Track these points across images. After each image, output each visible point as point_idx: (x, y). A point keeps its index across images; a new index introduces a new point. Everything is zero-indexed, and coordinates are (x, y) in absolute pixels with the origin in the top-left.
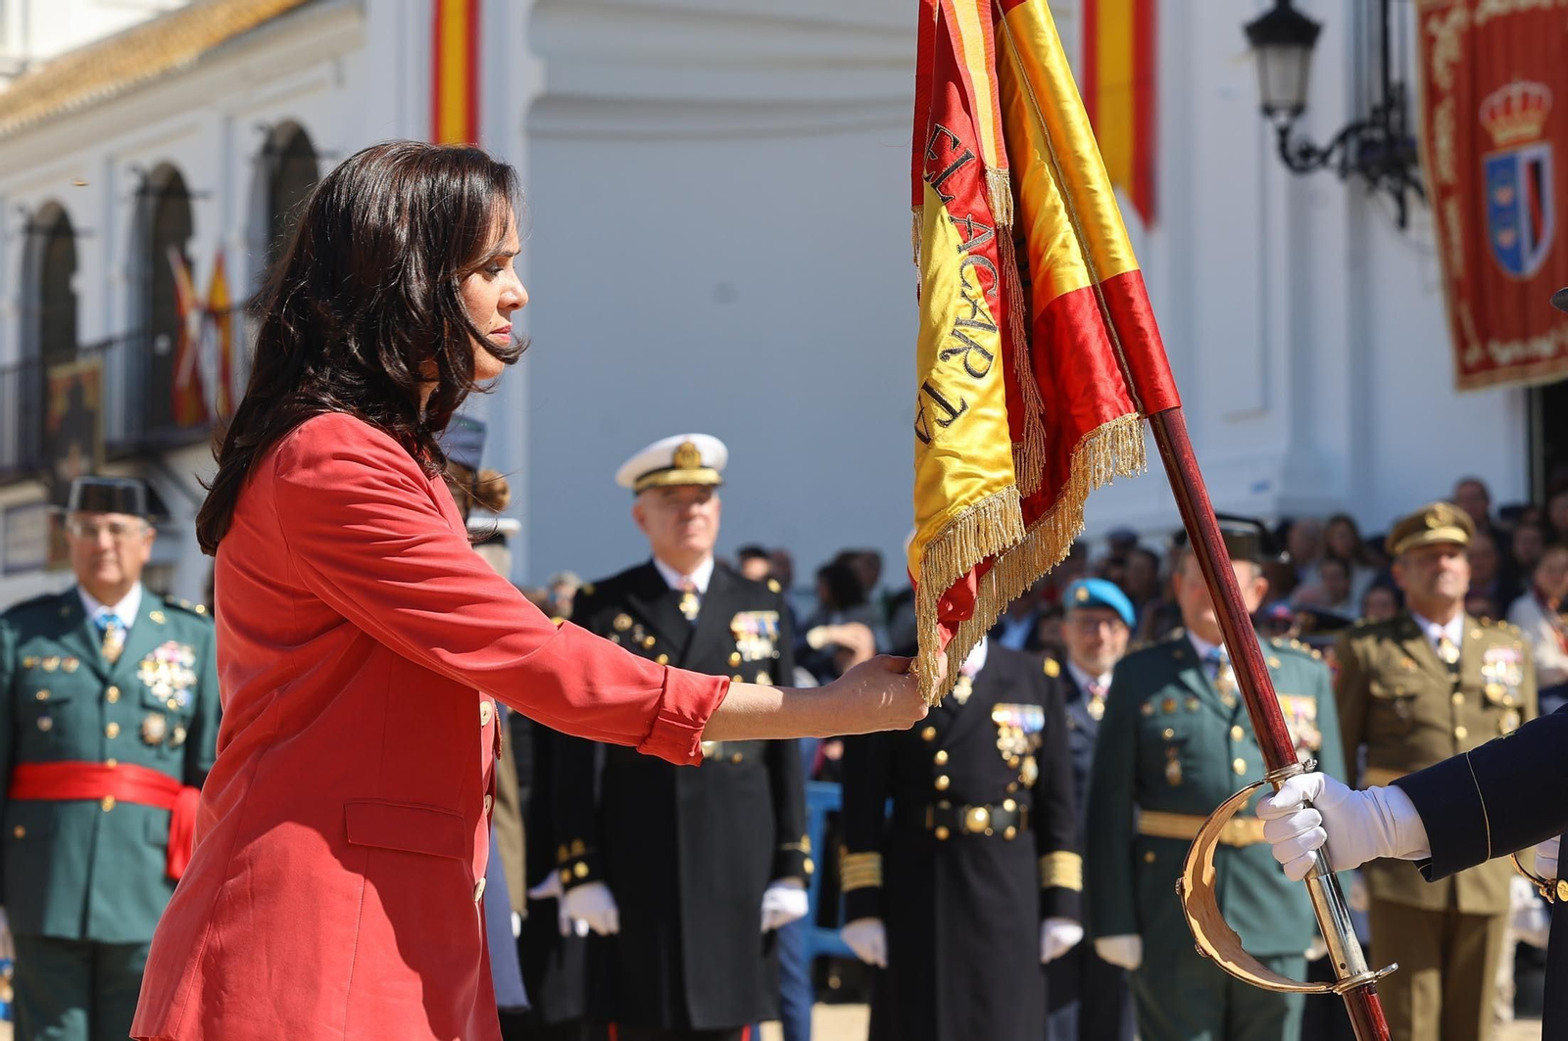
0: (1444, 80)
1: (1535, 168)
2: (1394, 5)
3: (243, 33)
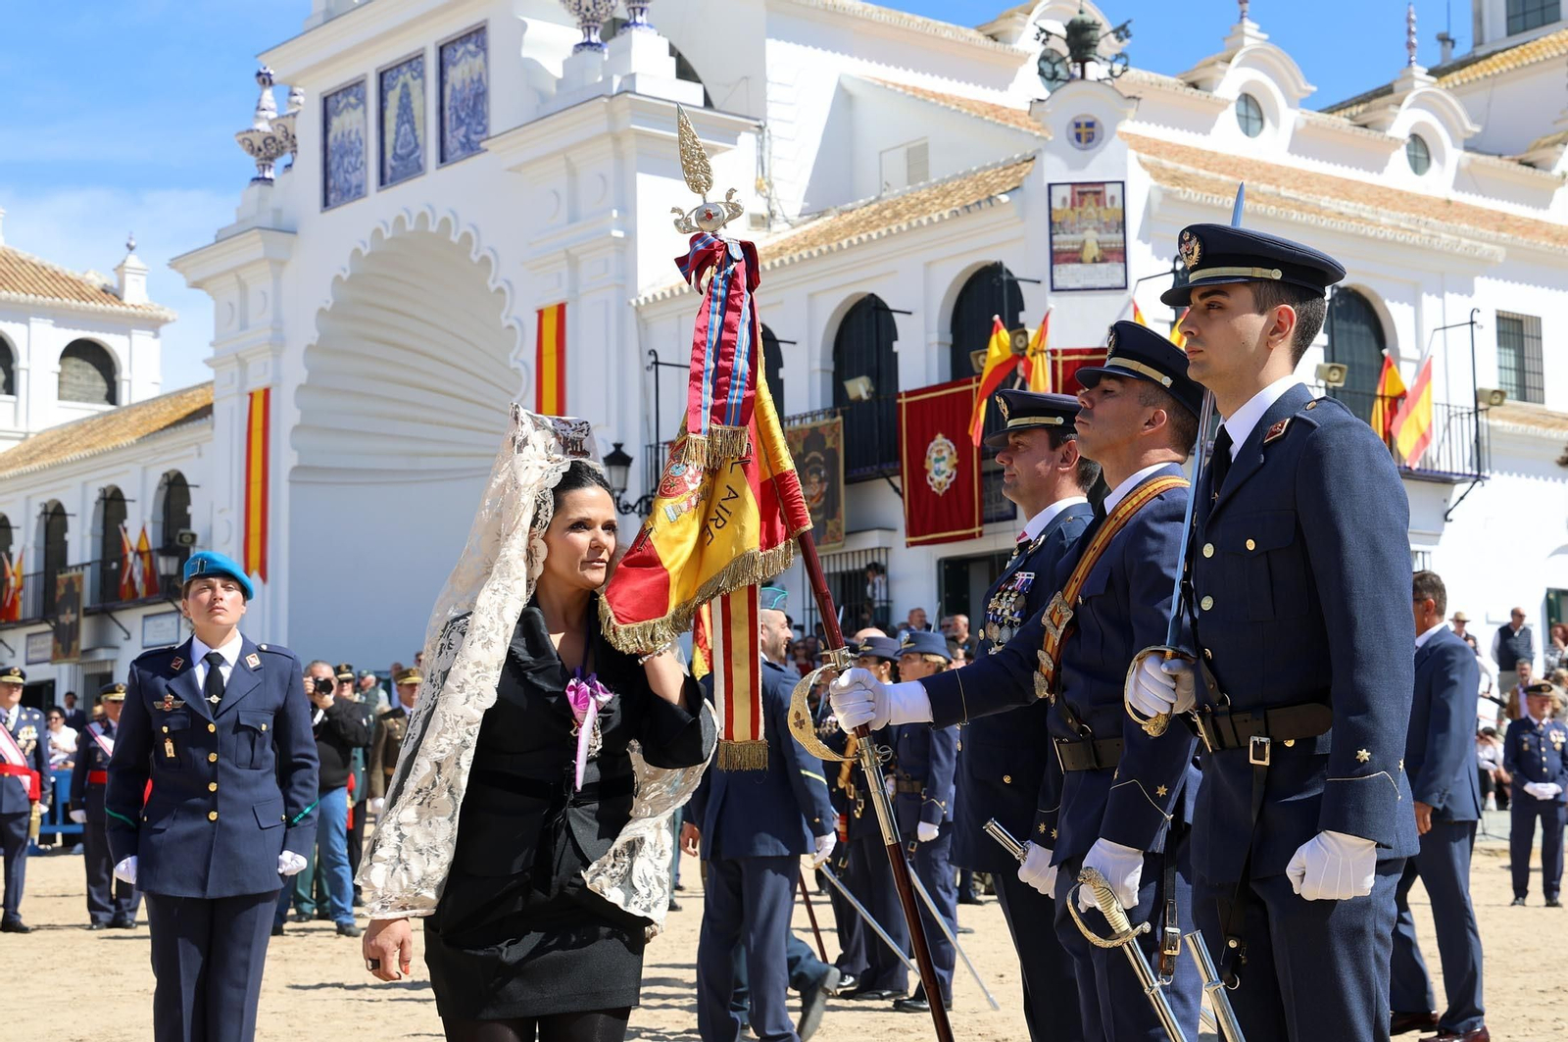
2: (661, 451)
3: (155, 432)
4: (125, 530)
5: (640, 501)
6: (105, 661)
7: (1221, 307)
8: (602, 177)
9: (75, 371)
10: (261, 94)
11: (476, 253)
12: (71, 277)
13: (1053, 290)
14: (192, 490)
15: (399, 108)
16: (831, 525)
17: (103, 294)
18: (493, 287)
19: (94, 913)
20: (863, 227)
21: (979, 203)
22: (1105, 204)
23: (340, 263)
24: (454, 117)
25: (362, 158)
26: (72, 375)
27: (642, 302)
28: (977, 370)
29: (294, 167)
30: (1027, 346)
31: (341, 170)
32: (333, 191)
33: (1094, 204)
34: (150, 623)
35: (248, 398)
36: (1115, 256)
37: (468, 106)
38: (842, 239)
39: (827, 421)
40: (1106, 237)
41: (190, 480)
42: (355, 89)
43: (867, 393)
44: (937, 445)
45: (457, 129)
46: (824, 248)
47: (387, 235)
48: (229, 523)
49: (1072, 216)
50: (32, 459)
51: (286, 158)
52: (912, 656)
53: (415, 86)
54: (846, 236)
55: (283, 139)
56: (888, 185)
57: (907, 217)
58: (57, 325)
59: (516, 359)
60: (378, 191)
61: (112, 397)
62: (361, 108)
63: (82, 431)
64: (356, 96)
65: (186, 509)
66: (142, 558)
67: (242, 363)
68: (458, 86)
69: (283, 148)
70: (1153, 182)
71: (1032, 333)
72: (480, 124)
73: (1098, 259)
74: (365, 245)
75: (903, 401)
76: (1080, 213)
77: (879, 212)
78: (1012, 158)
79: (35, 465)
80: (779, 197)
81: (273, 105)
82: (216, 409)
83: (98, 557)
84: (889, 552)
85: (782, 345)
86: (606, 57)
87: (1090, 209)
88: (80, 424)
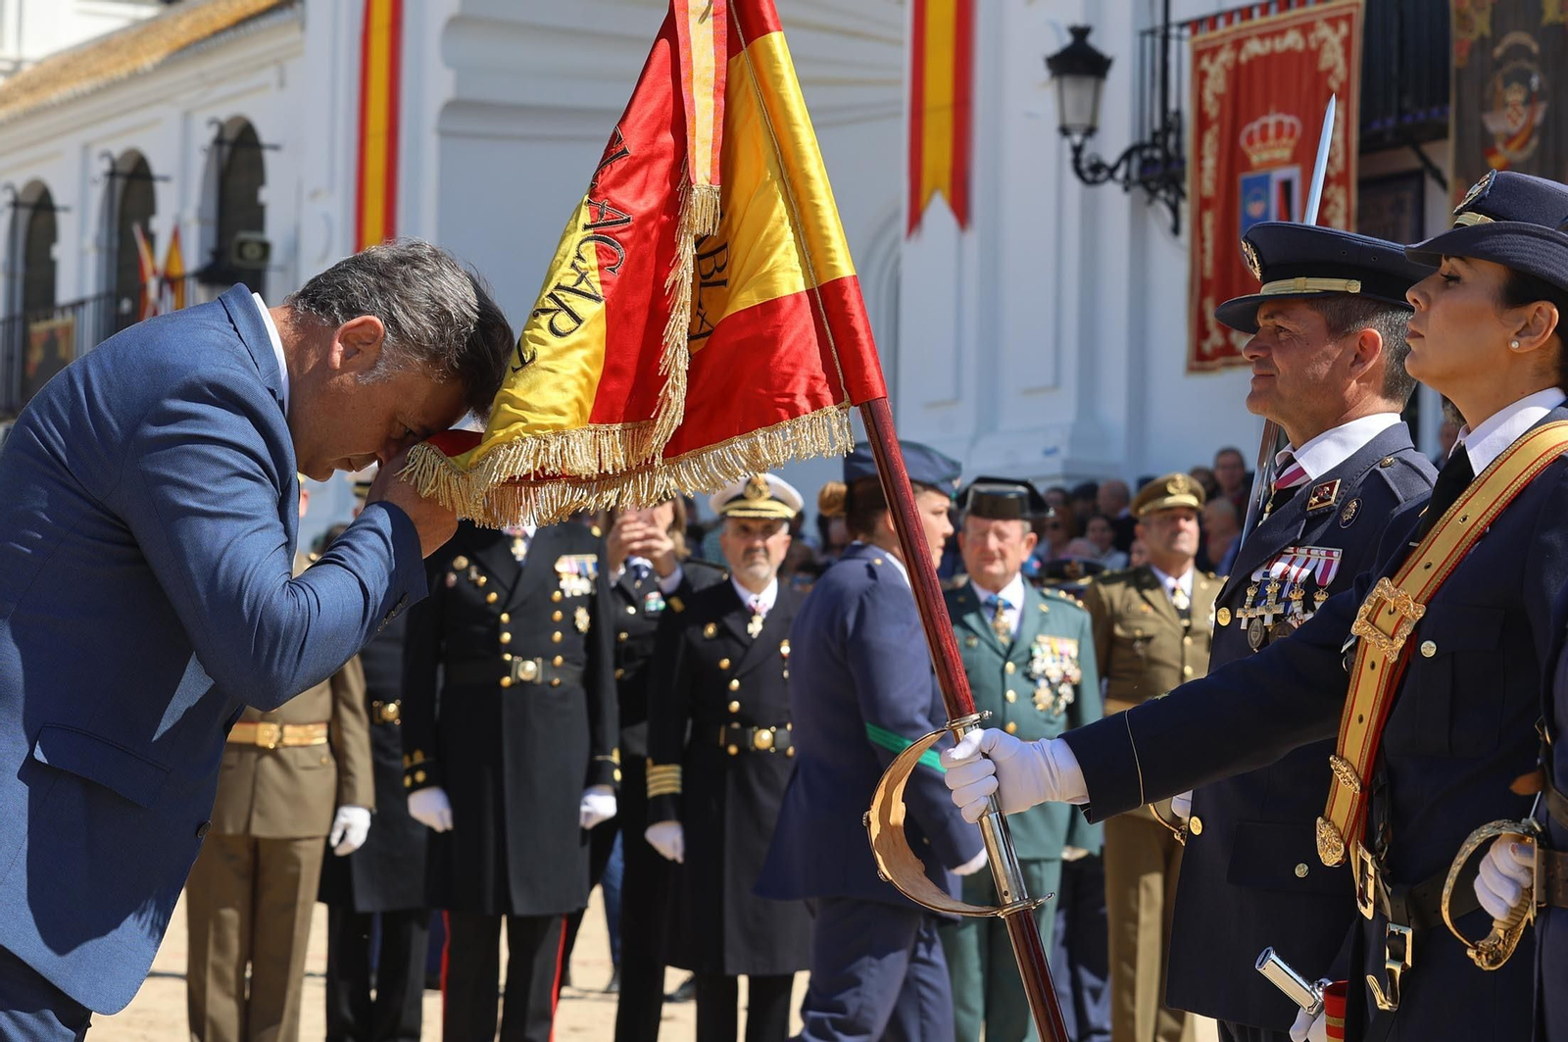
0: (1212, 109)
1: (1286, 187)
2: (1173, 44)
3: (205, 39)
4: (150, 238)
5: (1127, 156)
14: (269, 156)
41: (265, 135)
48: (327, 219)
65: (254, 195)
66: (173, 288)
83: (103, 289)
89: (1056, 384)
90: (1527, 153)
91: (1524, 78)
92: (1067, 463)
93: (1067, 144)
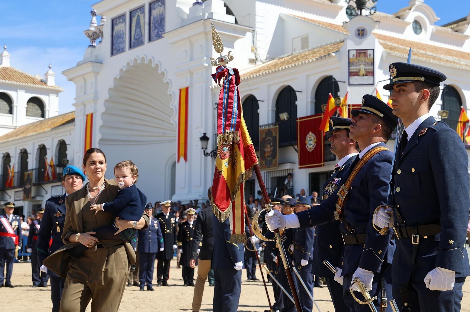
3: (56, 127)
4: (46, 158)
5: (211, 152)
6: (39, 201)
7: (404, 91)
8: (201, 46)
9: (32, 107)
10: (92, 18)
11: (160, 70)
12: (31, 77)
13: (349, 85)
14: (68, 146)
15: (136, 23)
16: (274, 161)
17: (41, 82)
18: (165, 82)
19: (34, 282)
20: (287, 63)
21: (325, 56)
22: (367, 57)
23: (116, 73)
24: (154, 26)
25: (124, 39)
26: (30, 108)
27: (213, 87)
28: (323, 111)
29: (102, 42)
30: (340, 103)
31: (117, 43)
32: (115, 50)
33: (364, 56)
34: (53, 189)
35: (86, 117)
36: (370, 74)
37: (158, 23)
38: (279, 67)
39: (273, 127)
40: (367, 67)
41: (67, 143)
42: (122, 17)
43: (287, 118)
44: (310, 135)
45: (155, 30)
46: (273, 70)
47: (131, 64)
48: (79, 157)
49: (356, 61)
50: (17, 135)
51: (100, 39)
52: (300, 205)
53: (141, 16)
54: (281, 66)
55: (99, 33)
56: (295, 49)
57: (301, 60)
58: (26, 92)
59: (172, 105)
60: (129, 50)
61: (43, 116)
62: (124, 23)
63: (33, 126)
64: (122, 19)
65: (65, 152)
66: (51, 167)
67: (84, 105)
68: (155, 16)
69: (99, 36)
70: (383, 49)
71: (342, 99)
72: (162, 28)
73: (365, 75)
74: (124, 67)
75: (299, 121)
76: (359, 60)
77: (292, 58)
78: (337, 41)
79: (18, 137)
80: (259, 53)
81: (96, 22)
82: (76, 120)
83: (38, 167)
84: (293, 170)
85: (259, 102)
86: (203, 7)
87: (362, 58)
88: (33, 124)
89: (201, 185)
90: (270, 154)
91: (270, 144)
92: (203, 197)
93: (203, 151)
